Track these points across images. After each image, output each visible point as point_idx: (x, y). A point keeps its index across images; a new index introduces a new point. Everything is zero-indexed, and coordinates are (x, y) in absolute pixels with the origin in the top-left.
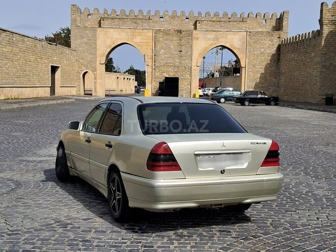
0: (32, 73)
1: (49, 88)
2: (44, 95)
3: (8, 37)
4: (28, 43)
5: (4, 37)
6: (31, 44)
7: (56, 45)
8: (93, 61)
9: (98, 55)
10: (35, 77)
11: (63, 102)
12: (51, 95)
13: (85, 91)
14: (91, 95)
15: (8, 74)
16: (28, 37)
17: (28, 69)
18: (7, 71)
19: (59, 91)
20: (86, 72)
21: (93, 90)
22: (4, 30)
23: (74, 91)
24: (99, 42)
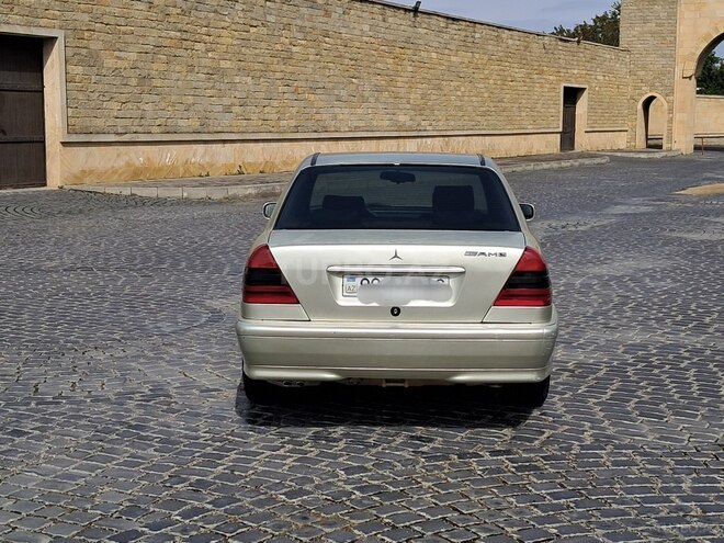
0: (517, 105)
1: (559, 135)
2: (545, 151)
3: (464, 33)
4: (510, 42)
5: (454, 32)
6: (518, 43)
7: (578, 42)
8: (666, 73)
9: (678, 59)
10: (524, 114)
11: (577, 164)
12: (561, 150)
13: (647, 139)
14: (660, 147)
15: (460, 108)
16: (510, 30)
17: (508, 96)
18: (459, 103)
19: (583, 141)
20: (652, 98)
21: (664, 137)
22: (454, 19)
23: (621, 141)
24: (682, 29)
